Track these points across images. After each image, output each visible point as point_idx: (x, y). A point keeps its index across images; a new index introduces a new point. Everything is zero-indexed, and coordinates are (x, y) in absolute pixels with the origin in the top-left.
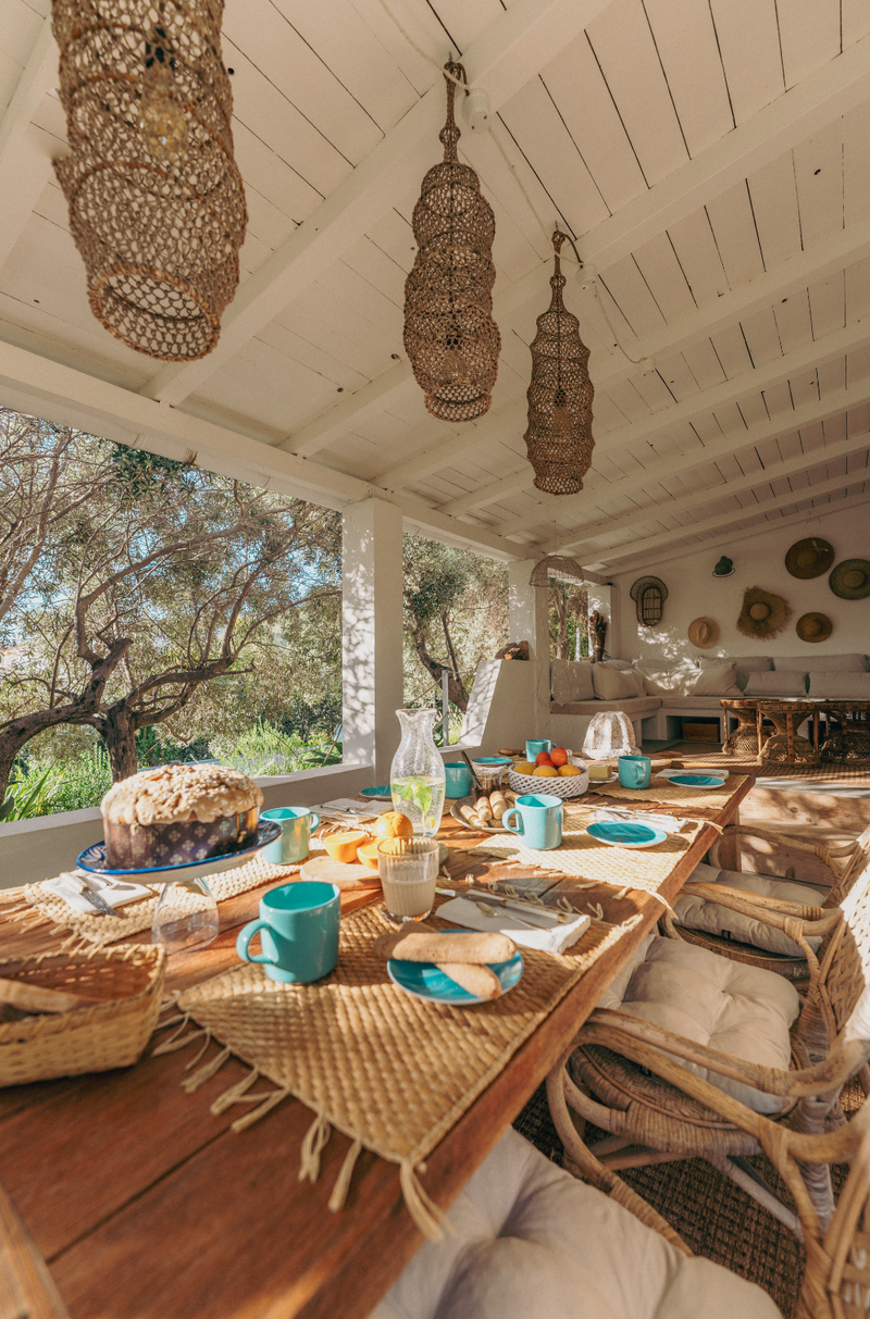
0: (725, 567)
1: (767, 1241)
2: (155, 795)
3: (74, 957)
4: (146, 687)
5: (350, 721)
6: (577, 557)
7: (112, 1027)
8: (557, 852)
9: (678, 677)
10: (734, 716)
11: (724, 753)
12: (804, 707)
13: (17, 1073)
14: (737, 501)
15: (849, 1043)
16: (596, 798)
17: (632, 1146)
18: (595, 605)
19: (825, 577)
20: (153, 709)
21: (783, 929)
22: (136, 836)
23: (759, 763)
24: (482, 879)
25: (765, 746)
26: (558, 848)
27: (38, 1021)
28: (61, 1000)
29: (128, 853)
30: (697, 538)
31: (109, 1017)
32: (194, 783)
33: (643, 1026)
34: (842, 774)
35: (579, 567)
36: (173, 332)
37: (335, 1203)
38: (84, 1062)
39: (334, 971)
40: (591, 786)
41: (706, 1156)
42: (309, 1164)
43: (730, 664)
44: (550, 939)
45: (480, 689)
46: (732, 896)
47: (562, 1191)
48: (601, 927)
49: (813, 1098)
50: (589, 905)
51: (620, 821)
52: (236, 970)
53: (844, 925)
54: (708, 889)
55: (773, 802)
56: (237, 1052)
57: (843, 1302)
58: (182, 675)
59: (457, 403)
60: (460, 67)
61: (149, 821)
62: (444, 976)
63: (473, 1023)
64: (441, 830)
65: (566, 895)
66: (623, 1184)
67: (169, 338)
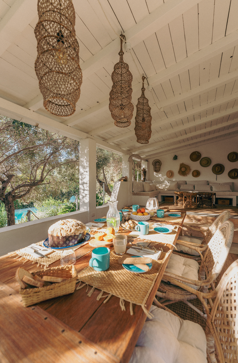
0: (175, 158)
1: (191, 318)
2: (65, 229)
3: (52, 269)
4: (17, 188)
5: (82, 199)
6: (139, 154)
7: (70, 284)
8: (148, 235)
9: (164, 186)
10: (177, 195)
11: (175, 205)
12: (194, 194)
13: (50, 297)
14: (180, 142)
15: (213, 274)
16: (152, 220)
17: (166, 300)
18: (144, 166)
19: (199, 161)
20: (19, 194)
21: (195, 250)
22: (61, 239)
23: (183, 208)
24: (133, 243)
25: (185, 204)
26: (148, 234)
27: (55, 285)
28: (59, 280)
29: (59, 243)
30: (169, 150)
31: (70, 282)
32: (73, 225)
33: (171, 274)
34: (202, 210)
35: (140, 156)
36: (61, 109)
37: (132, 314)
38: (64, 293)
39: (109, 268)
40: (151, 217)
41: (183, 301)
42: (123, 308)
43: (176, 182)
44: (155, 256)
45: (115, 189)
46: (184, 243)
47: (157, 310)
48: (163, 253)
49: (205, 286)
50: (159, 248)
51: (160, 227)
52: (86, 269)
53: (209, 249)
54: (178, 241)
55: (187, 218)
56: (96, 287)
57: (215, 324)
58: (28, 185)
59: (121, 123)
60: (124, 36)
61: (65, 235)
62: (136, 267)
63: (144, 276)
64: (119, 230)
65: (153, 246)
66: (167, 308)
67: (60, 110)
